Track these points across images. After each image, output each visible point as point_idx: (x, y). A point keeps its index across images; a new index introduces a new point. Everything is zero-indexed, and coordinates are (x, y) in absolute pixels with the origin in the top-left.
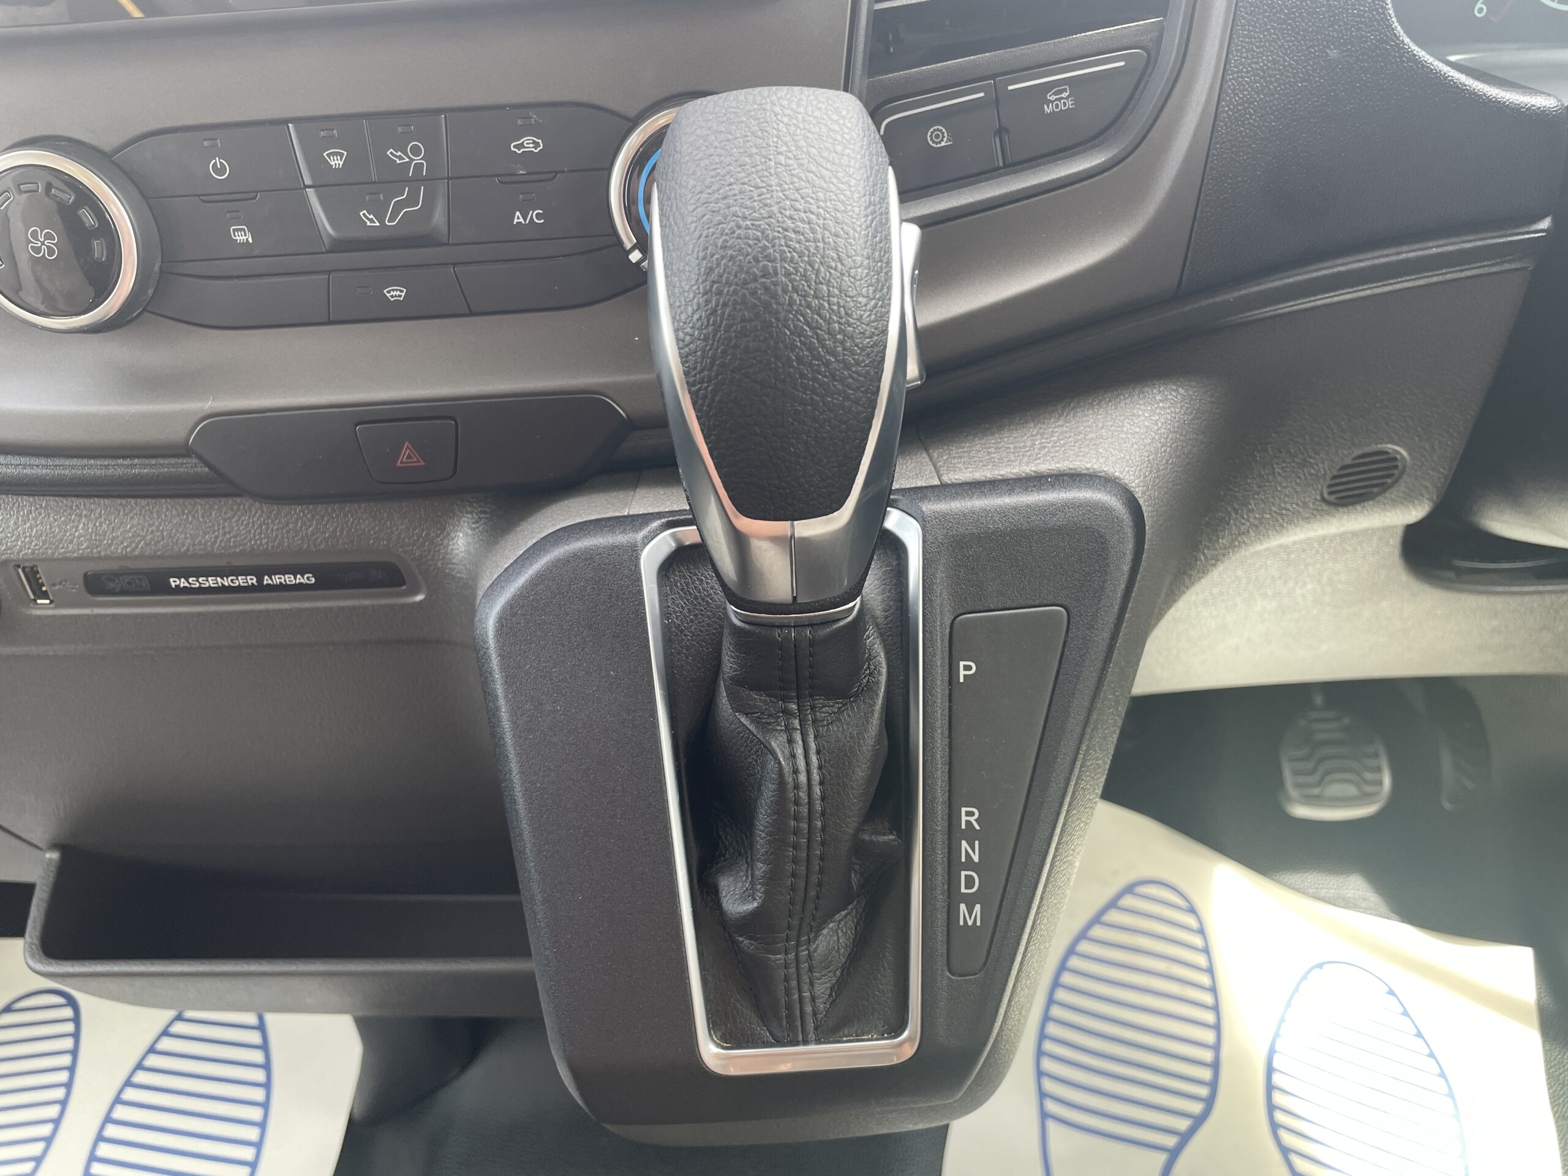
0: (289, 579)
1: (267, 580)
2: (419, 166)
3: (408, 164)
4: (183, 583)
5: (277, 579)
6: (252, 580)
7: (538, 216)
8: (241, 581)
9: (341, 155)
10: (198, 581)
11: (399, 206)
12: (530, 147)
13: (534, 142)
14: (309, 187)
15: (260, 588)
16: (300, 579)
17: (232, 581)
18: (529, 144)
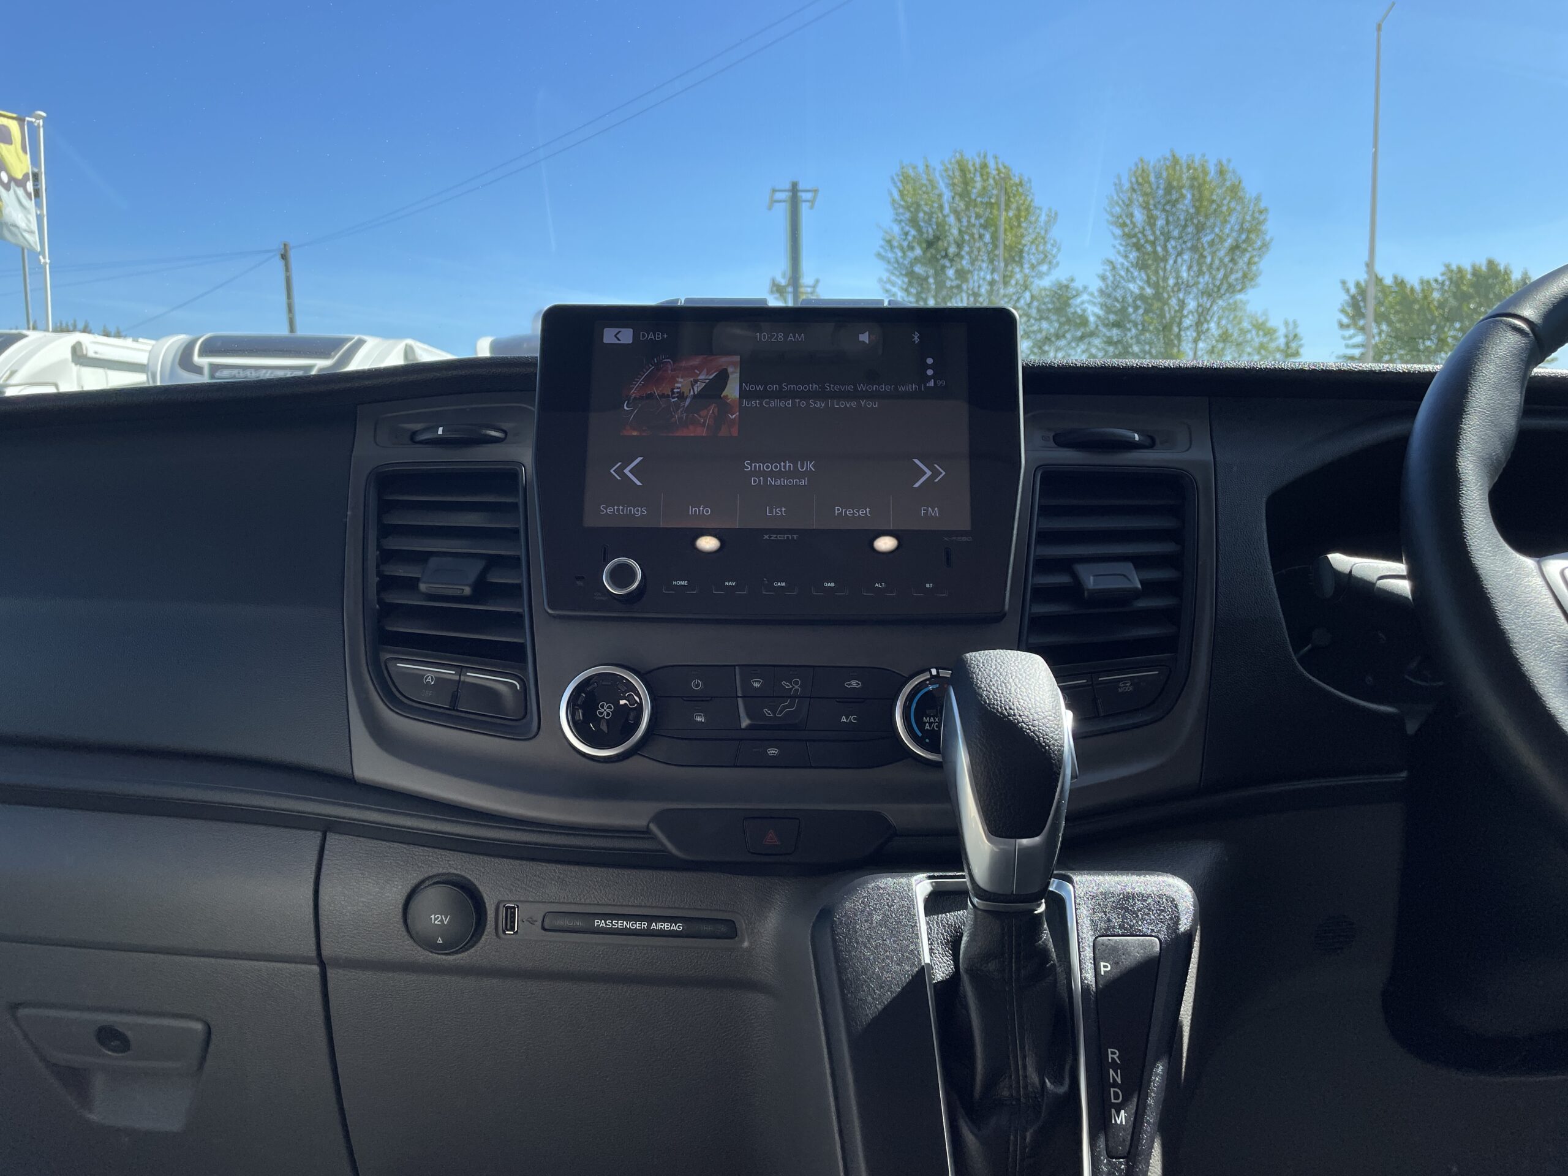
3: (792, 688)
7: (854, 719)
9: (760, 682)
11: (785, 707)
12: (855, 685)
13: (857, 683)
14: (741, 697)
18: (854, 683)
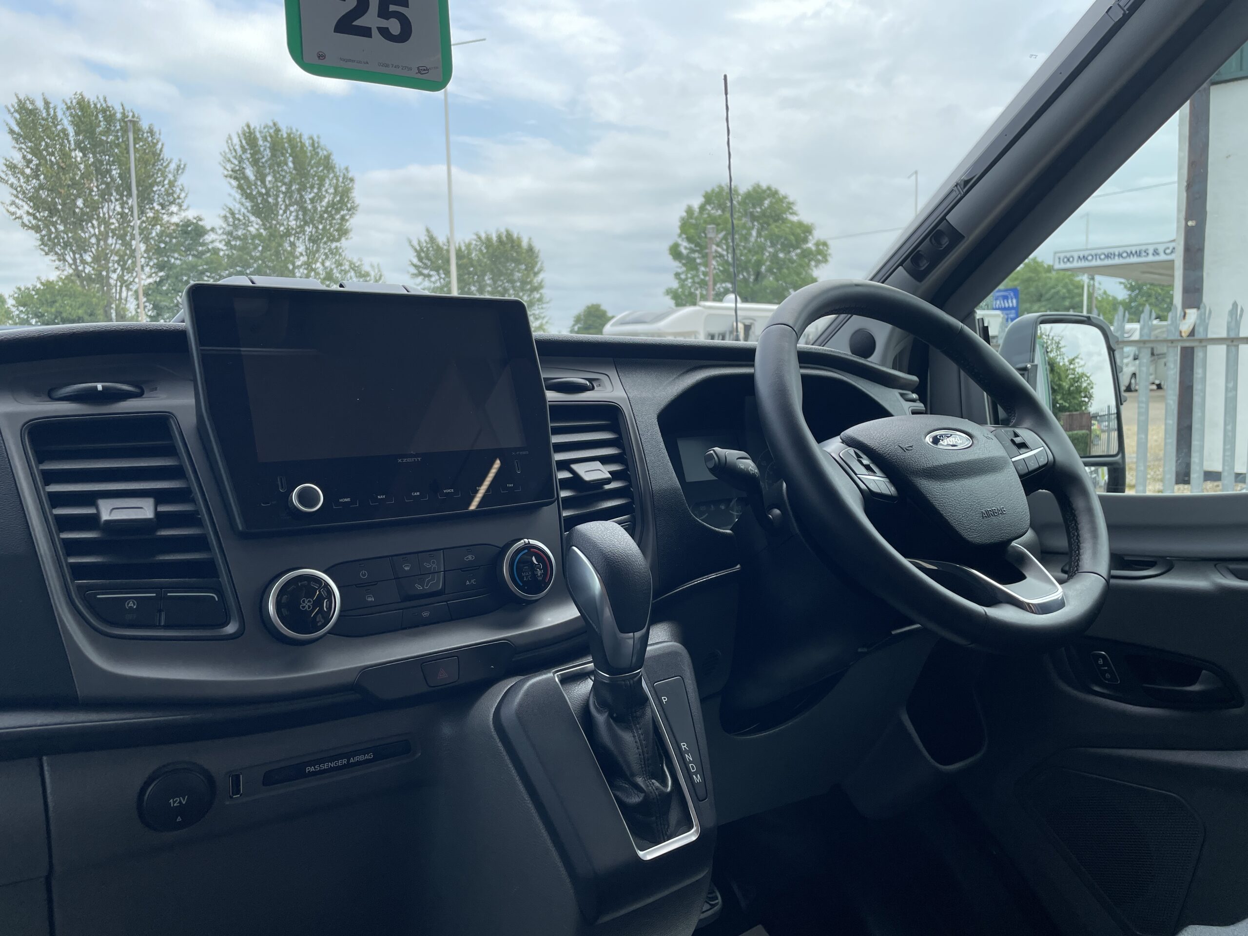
0: (361, 758)
1: (352, 760)
2: (435, 568)
4: (312, 769)
5: (357, 759)
6: (345, 761)
8: (340, 763)
10: (319, 767)
15: (349, 765)
16: (367, 757)
17: (336, 764)
